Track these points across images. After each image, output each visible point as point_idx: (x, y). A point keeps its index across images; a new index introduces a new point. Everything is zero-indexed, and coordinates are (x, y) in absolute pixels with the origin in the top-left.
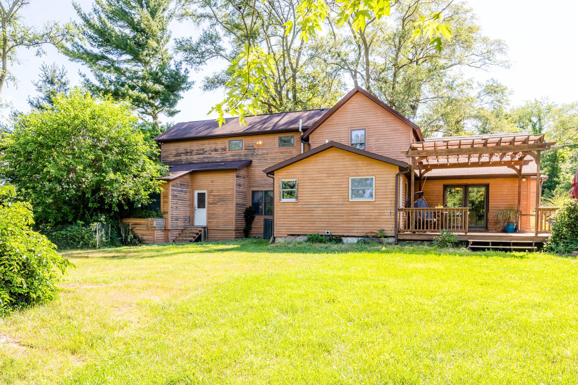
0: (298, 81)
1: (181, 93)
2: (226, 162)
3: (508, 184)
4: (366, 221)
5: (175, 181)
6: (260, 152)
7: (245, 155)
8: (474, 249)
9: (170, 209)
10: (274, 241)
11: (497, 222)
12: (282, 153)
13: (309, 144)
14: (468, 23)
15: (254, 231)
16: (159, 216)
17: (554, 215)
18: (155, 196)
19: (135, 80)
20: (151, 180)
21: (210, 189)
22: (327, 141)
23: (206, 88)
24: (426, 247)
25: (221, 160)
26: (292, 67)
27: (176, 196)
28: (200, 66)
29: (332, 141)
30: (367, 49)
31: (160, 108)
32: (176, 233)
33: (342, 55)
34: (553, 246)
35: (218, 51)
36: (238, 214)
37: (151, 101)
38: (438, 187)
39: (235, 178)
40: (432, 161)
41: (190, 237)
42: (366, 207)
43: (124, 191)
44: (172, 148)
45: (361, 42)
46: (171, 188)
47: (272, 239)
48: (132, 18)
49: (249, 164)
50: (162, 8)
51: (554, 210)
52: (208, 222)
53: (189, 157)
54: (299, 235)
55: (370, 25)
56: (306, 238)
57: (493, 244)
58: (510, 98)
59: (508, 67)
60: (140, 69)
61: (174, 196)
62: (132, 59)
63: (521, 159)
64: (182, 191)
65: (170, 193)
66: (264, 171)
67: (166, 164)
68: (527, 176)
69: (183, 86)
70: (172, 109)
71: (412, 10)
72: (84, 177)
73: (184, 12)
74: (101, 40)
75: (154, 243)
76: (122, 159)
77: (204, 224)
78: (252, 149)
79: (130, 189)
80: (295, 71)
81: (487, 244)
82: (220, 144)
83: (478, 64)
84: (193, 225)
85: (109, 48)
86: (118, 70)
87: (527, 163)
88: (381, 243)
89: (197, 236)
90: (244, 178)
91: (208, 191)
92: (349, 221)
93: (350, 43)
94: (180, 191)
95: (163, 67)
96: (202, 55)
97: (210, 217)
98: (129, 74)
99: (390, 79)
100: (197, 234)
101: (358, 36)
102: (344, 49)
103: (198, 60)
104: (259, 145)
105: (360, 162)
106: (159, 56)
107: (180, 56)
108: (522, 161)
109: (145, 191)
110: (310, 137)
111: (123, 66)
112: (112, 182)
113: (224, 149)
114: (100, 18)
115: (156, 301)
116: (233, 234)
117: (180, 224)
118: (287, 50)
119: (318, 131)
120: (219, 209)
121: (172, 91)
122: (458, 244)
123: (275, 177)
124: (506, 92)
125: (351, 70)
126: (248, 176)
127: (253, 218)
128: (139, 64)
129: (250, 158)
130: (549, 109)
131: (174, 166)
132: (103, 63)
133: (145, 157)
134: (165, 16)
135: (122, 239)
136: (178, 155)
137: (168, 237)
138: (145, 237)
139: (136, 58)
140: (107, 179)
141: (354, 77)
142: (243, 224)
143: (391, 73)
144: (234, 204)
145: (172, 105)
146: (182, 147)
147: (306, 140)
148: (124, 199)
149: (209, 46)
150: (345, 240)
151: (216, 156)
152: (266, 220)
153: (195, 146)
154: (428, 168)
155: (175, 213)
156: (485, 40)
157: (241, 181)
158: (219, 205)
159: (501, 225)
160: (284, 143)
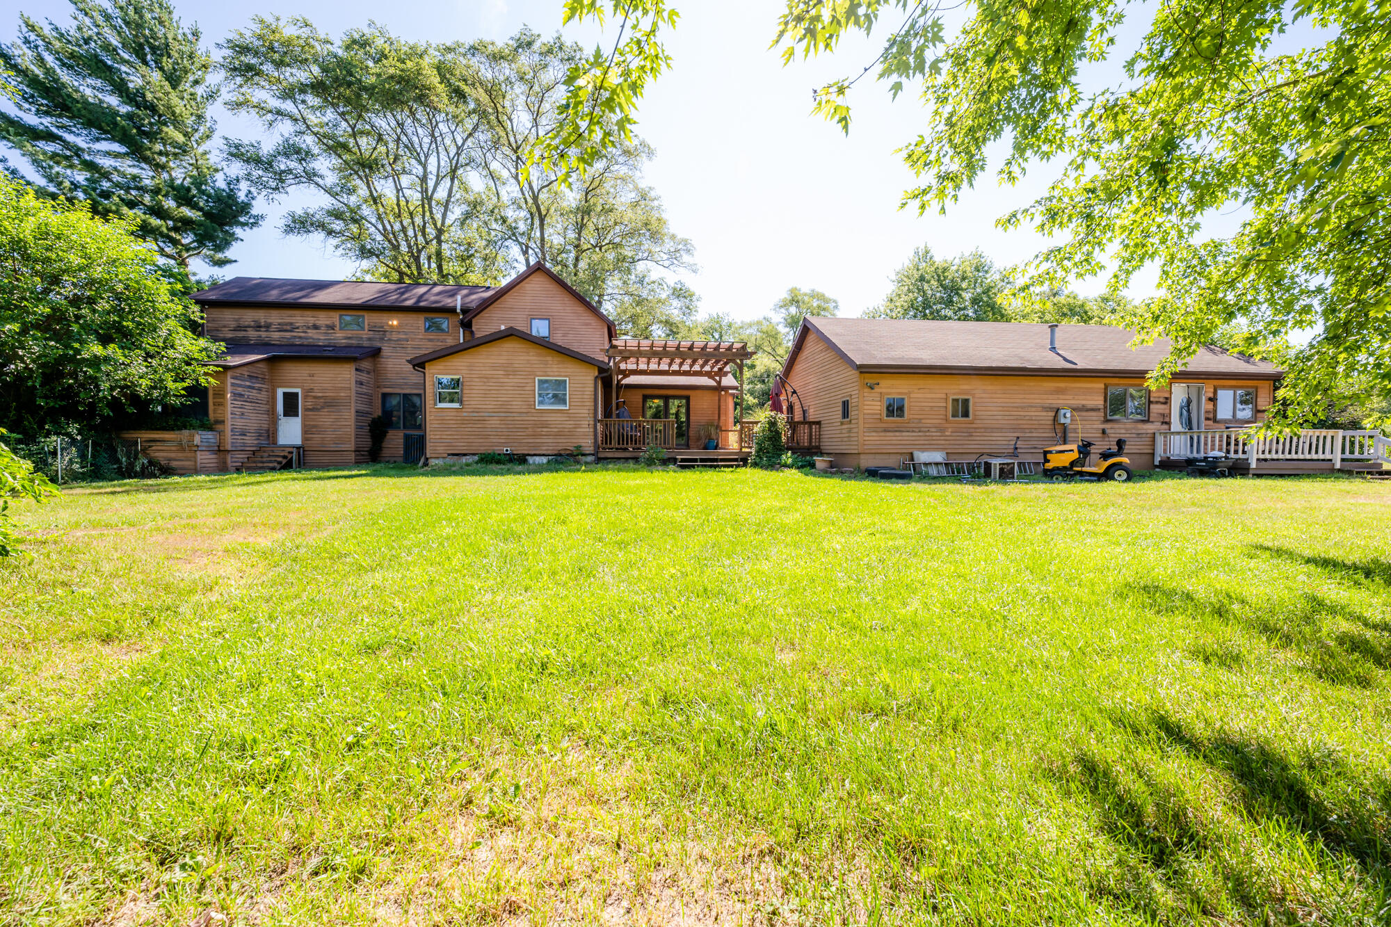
0: (444, 246)
1: (238, 231)
2: (336, 348)
3: (708, 395)
4: (559, 434)
5: (239, 371)
6: (395, 337)
7: (370, 339)
8: (683, 467)
9: (230, 416)
10: (426, 464)
11: (699, 439)
12: (430, 340)
13: (472, 332)
14: (655, 214)
15: (386, 453)
16: (208, 427)
17: (757, 429)
18: (196, 391)
19: (133, 192)
20: (188, 364)
21: (307, 386)
22: (503, 328)
23: (289, 230)
24: (631, 465)
25: (326, 343)
26: (435, 225)
27: (241, 395)
28: (276, 196)
29: (511, 328)
30: (542, 220)
31: (194, 249)
32: (242, 457)
33: (510, 221)
34: (758, 460)
35: (311, 176)
36: (358, 427)
37: (173, 234)
38: (637, 398)
39: (353, 372)
40: (631, 366)
41: (271, 462)
42: (559, 417)
43: (125, 379)
44: (229, 317)
45: (534, 210)
46: (229, 381)
47: (422, 460)
48: (122, 80)
49: (376, 353)
50: (191, 78)
51: (757, 423)
52: (304, 439)
53: (264, 334)
54: (465, 455)
55: (545, 190)
56: (476, 458)
57: (702, 460)
58: (698, 304)
59: (694, 271)
60: (147, 176)
61: (236, 396)
62: (127, 154)
63: (720, 369)
64: (253, 388)
65: (229, 388)
66: (409, 361)
67: (216, 340)
68: (726, 389)
69: (242, 219)
70: (220, 256)
71: (596, 183)
72: (23, 348)
73: (241, 99)
74: (45, 102)
75: (196, 472)
76: (119, 323)
77: (298, 441)
78: (382, 332)
79: (141, 377)
80: (440, 232)
81: (695, 460)
82: (323, 318)
83: (667, 263)
84: (275, 442)
85: (65, 121)
86: (90, 166)
87: (726, 374)
88: (578, 462)
89: (284, 461)
90: (368, 373)
91: (303, 389)
92: (534, 435)
93: (520, 207)
94: (249, 387)
95: (199, 181)
96: (281, 177)
97: (306, 430)
98: (120, 179)
99: (571, 262)
100: (285, 457)
101: (530, 201)
102: (510, 213)
103: (273, 185)
104: (392, 326)
105: (549, 358)
106: (189, 159)
107: (236, 169)
108: (721, 373)
109: (175, 381)
110: (474, 321)
111: (106, 163)
112: (96, 362)
113: (332, 327)
114: (41, 61)
115: (264, 543)
116: (352, 457)
117: (250, 440)
118: (427, 198)
119: (484, 314)
120: (325, 419)
121: (222, 225)
122: (665, 462)
123: (427, 371)
124: (694, 298)
125: (520, 244)
126: (376, 372)
127: (384, 434)
128: (143, 165)
129: (378, 344)
130: (730, 326)
131: (236, 346)
132: (51, 147)
133: (172, 323)
134: (199, 94)
135: (120, 468)
136: (239, 328)
137: (225, 463)
138: (174, 464)
139: (137, 152)
140: (85, 355)
141: (525, 253)
142: (367, 442)
143: (572, 255)
144: (353, 411)
145: (219, 248)
146: (249, 316)
147: (467, 325)
148: (125, 395)
149: (293, 165)
150: (531, 460)
151: (318, 337)
152: (407, 437)
153: (275, 317)
154: (627, 373)
155: (240, 423)
156: (673, 237)
157: (364, 377)
158: (324, 412)
159: (703, 441)
160: (434, 327)
